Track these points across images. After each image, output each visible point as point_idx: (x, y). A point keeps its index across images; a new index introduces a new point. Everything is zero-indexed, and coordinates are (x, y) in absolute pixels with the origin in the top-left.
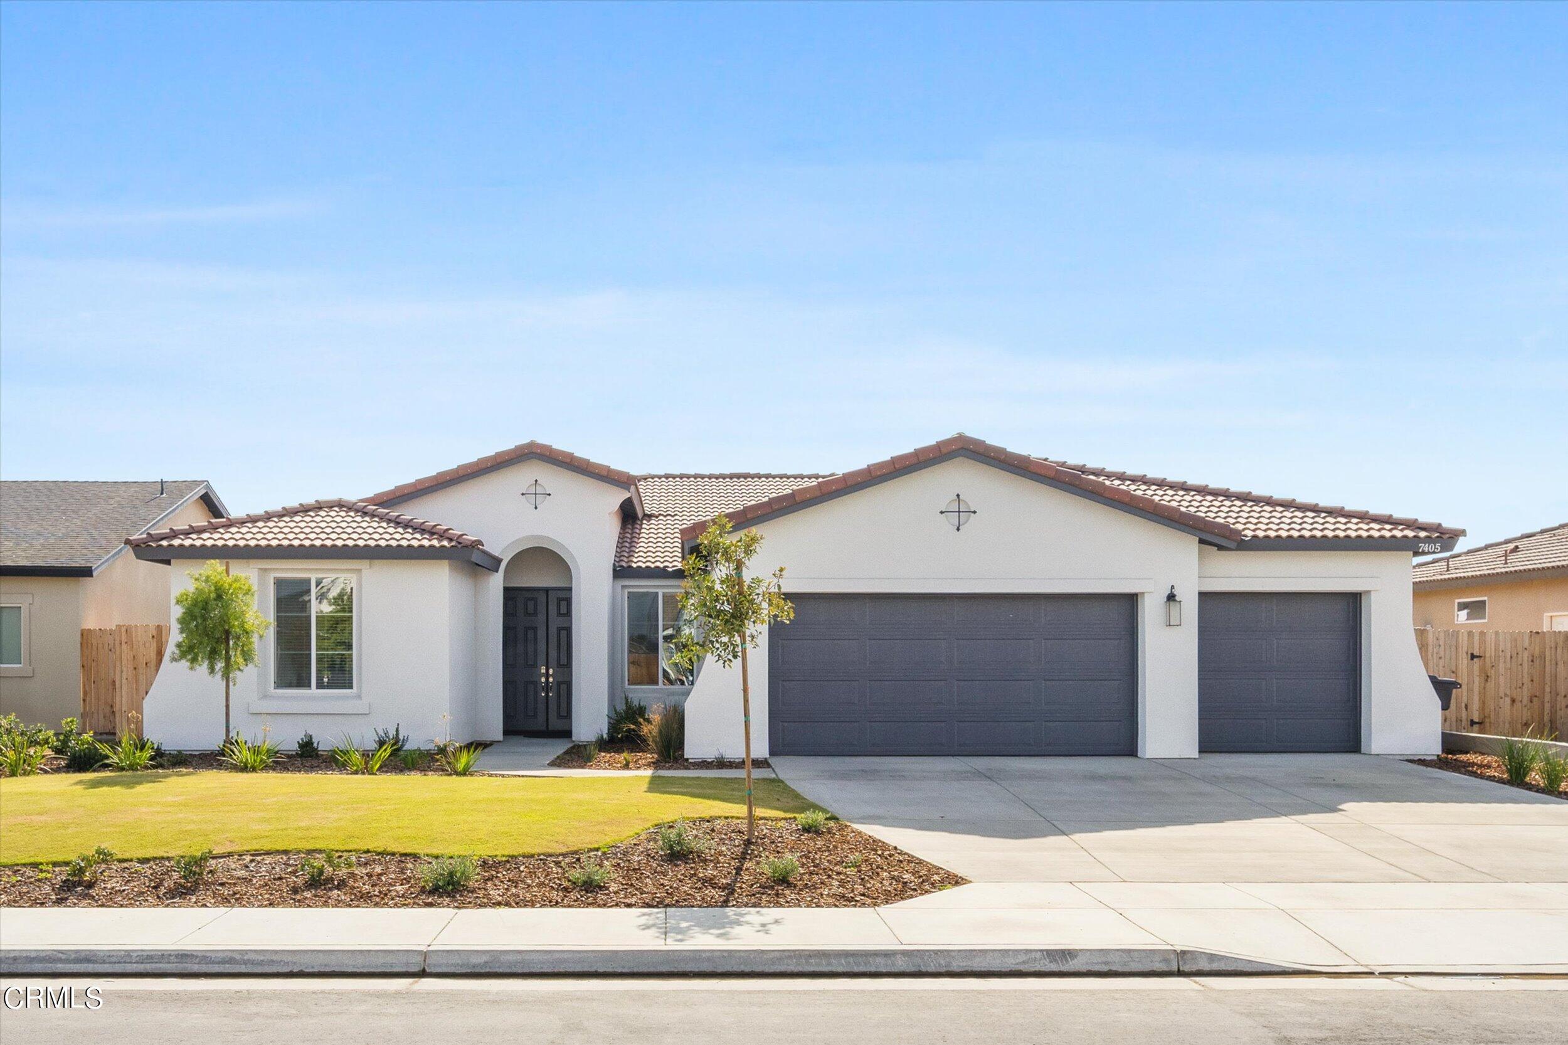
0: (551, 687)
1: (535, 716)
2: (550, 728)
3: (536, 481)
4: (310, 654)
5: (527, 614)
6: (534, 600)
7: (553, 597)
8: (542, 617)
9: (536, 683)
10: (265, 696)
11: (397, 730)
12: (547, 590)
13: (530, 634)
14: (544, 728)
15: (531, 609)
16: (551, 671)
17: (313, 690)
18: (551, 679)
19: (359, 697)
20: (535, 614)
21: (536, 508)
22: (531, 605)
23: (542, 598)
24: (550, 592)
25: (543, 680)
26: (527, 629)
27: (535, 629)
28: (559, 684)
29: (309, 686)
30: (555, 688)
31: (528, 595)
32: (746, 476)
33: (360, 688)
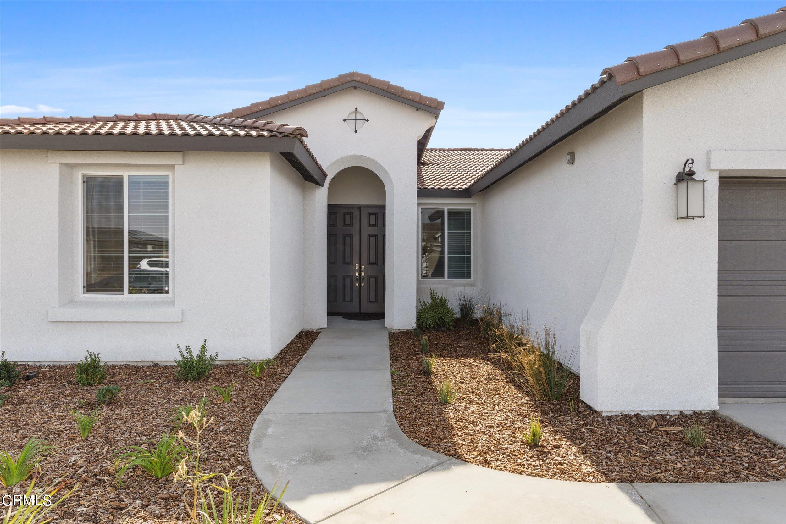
0: (363, 279)
1: (351, 301)
2: (363, 311)
3: (356, 109)
4: (123, 257)
5: (345, 225)
6: (351, 215)
7: (365, 212)
8: (356, 227)
9: (351, 277)
10: (71, 302)
11: (203, 348)
12: (360, 207)
13: (348, 239)
14: (358, 310)
15: (348, 221)
16: (363, 268)
17: (126, 296)
18: (363, 274)
19: (173, 303)
20: (351, 225)
21: (356, 132)
22: (348, 218)
23: (356, 213)
24: (362, 208)
25: (357, 274)
26: (345, 236)
27: (351, 236)
28: (369, 277)
29: (121, 290)
30: (366, 281)
31: (346, 211)
32: (470, 150)
33: (174, 293)
